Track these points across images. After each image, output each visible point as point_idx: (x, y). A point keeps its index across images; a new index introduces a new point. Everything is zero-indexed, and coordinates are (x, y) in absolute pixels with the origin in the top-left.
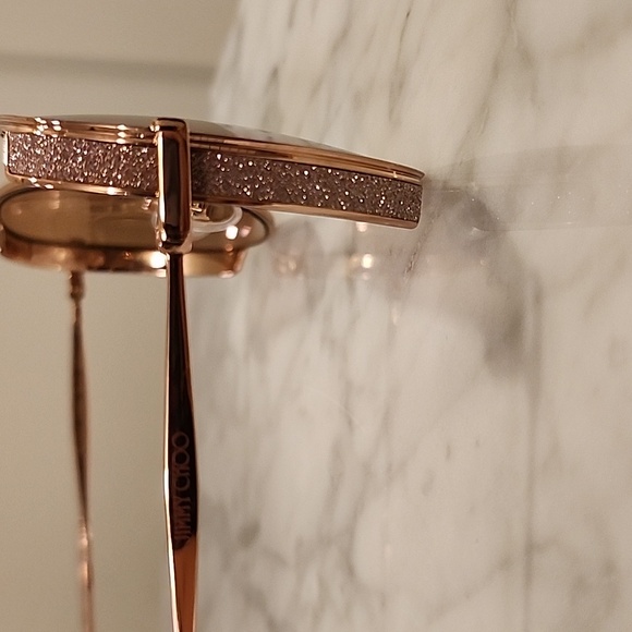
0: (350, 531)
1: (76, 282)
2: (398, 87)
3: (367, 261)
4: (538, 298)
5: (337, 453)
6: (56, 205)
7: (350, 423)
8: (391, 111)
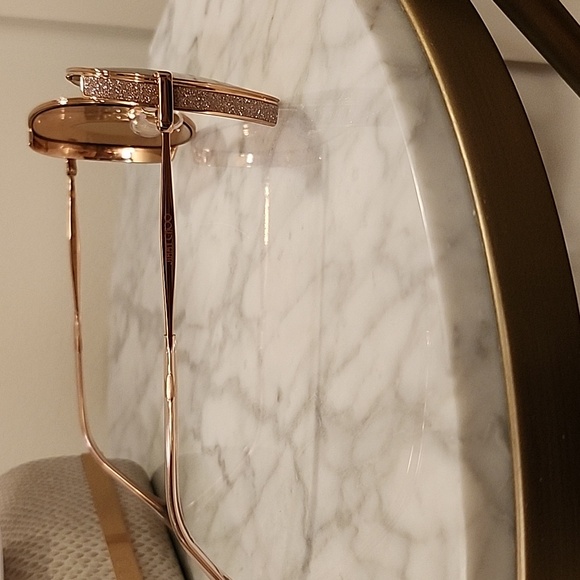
0: (241, 293)
1: (71, 164)
2: (267, 55)
3: (250, 158)
4: (328, 155)
5: (234, 255)
6: (63, 116)
7: (241, 235)
8: (264, 68)
